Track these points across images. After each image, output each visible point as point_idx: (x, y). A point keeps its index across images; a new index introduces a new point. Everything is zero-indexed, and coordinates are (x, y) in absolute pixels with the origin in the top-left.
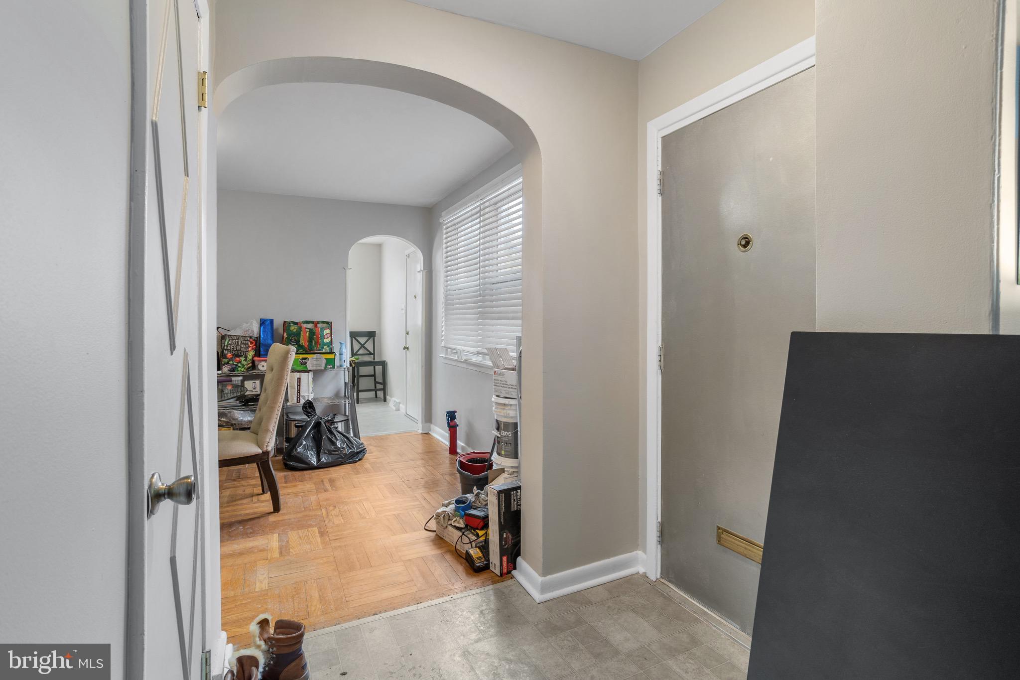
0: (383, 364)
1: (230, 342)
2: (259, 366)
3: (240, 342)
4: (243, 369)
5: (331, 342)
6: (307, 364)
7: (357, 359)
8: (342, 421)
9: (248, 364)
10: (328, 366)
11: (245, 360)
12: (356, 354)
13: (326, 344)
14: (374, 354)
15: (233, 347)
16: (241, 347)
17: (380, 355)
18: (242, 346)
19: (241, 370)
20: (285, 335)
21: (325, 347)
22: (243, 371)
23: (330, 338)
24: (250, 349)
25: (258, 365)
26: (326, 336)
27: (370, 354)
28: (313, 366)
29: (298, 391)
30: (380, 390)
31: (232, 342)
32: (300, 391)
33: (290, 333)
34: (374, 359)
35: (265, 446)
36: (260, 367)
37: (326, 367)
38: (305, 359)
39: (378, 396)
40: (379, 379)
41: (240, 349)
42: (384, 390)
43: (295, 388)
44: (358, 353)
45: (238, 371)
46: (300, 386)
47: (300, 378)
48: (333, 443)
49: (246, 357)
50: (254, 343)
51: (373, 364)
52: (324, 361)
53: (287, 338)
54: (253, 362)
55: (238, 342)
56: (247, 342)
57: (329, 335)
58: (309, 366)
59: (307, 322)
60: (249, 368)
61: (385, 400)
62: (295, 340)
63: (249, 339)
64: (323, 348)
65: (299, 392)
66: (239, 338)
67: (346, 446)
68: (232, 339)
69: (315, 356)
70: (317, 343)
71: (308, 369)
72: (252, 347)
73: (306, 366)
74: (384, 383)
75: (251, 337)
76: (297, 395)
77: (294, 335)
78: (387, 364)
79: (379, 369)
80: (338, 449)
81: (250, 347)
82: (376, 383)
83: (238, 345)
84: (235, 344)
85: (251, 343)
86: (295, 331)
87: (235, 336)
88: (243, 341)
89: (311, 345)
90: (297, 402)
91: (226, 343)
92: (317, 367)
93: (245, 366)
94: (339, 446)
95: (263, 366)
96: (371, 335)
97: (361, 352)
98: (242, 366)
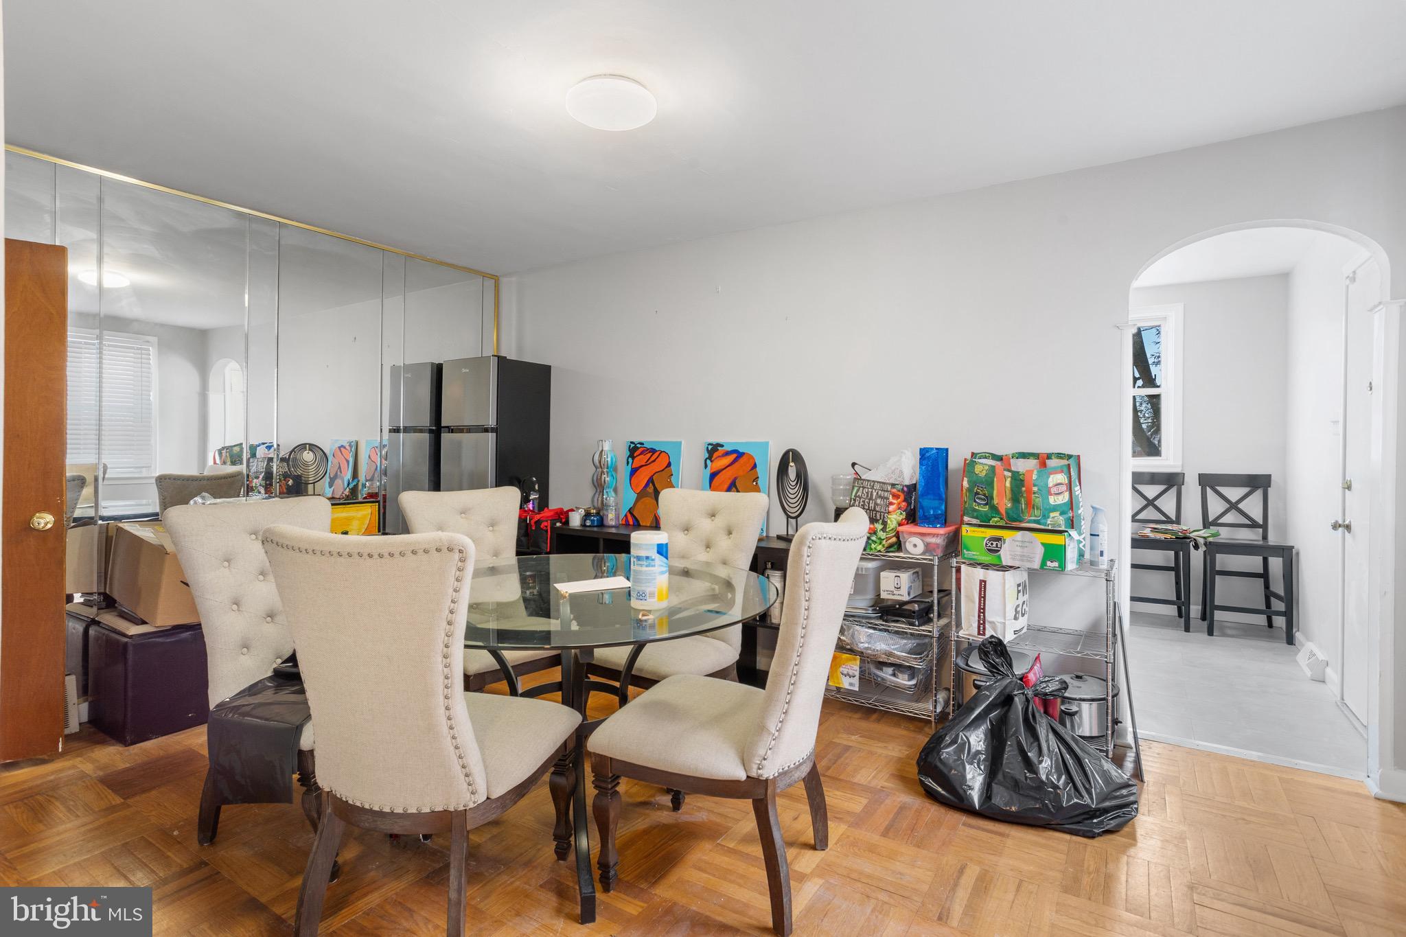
0: (1288, 554)
1: (860, 493)
2: (907, 544)
3: (875, 494)
4: (879, 547)
5: (1071, 504)
6: (1002, 552)
7: (1213, 535)
8: (1093, 700)
9: (888, 539)
10: (1049, 563)
11: (884, 530)
12: (1215, 523)
13: (1054, 508)
14: (1264, 527)
15: (864, 502)
16: (876, 504)
17: (1283, 529)
18: (879, 501)
19: (875, 549)
20: (965, 484)
21: (1052, 515)
22: (880, 551)
23: (1067, 495)
24: (891, 508)
25: (905, 542)
26: (1053, 490)
27: (1253, 525)
28: (1014, 559)
29: (980, 608)
30: (1279, 613)
31: (863, 493)
32: (984, 609)
33: (975, 478)
34: (1265, 537)
35: (755, 767)
36: (909, 546)
37: (1043, 563)
38: (998, 539)
39: (1275, 624)
40: (1278, 587)
41: (875, 507)
42: (1289, 614)
43: (974, 602)
44: (1221, 521)
45: (871, 549)
46: (984, 597)
47: (985, 582)
48: (1029, 765)
49: (885, 524)
50: (902, 497)
51: (1264, 550)
52: (1040, 551)
53: (969, 490)
54: (897, 535)
55: (872, 492)
56: (886, 494)
57: (1064, 488)
58: (1006, 557)
59: (1024, 456)
60: (891, 546)
61: (1290, 640)
62: (984, 495)
63: (889, 488)
64: (1046, 517)
65: (984, 613)
66: (873, 486)
67: (1066, 784)
68: (864, 488)
69: (1019, 535)
70: (1030, 505)
71: (1004, 564)
72: (899, 504)
73: (999, 557)
74: (1290, 598)
75: (893, 485)
76: (979, 616)
77: (982, 483)
78: (1298, 554)
79: (1276, 564)
80: (1040, 785)
81: (891, 504)
82: (1269, 595)
83: (871, 499)
84: (867, 496)
85: (895, 496)
86: (984, 473)
87: (868, 481)
88: (880, 492)
89: (1017, 509)
90: (979, 634)
91: (854, 494)
92: (1022, 561)
93: (884, 542)
94: (1044, 777)
95: (915, 546)
96: (1258, 483)
97: (1229, 518)
98: (878, 541)
